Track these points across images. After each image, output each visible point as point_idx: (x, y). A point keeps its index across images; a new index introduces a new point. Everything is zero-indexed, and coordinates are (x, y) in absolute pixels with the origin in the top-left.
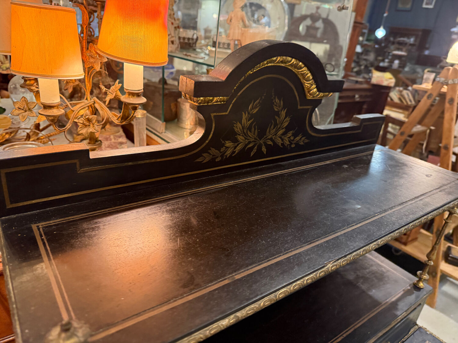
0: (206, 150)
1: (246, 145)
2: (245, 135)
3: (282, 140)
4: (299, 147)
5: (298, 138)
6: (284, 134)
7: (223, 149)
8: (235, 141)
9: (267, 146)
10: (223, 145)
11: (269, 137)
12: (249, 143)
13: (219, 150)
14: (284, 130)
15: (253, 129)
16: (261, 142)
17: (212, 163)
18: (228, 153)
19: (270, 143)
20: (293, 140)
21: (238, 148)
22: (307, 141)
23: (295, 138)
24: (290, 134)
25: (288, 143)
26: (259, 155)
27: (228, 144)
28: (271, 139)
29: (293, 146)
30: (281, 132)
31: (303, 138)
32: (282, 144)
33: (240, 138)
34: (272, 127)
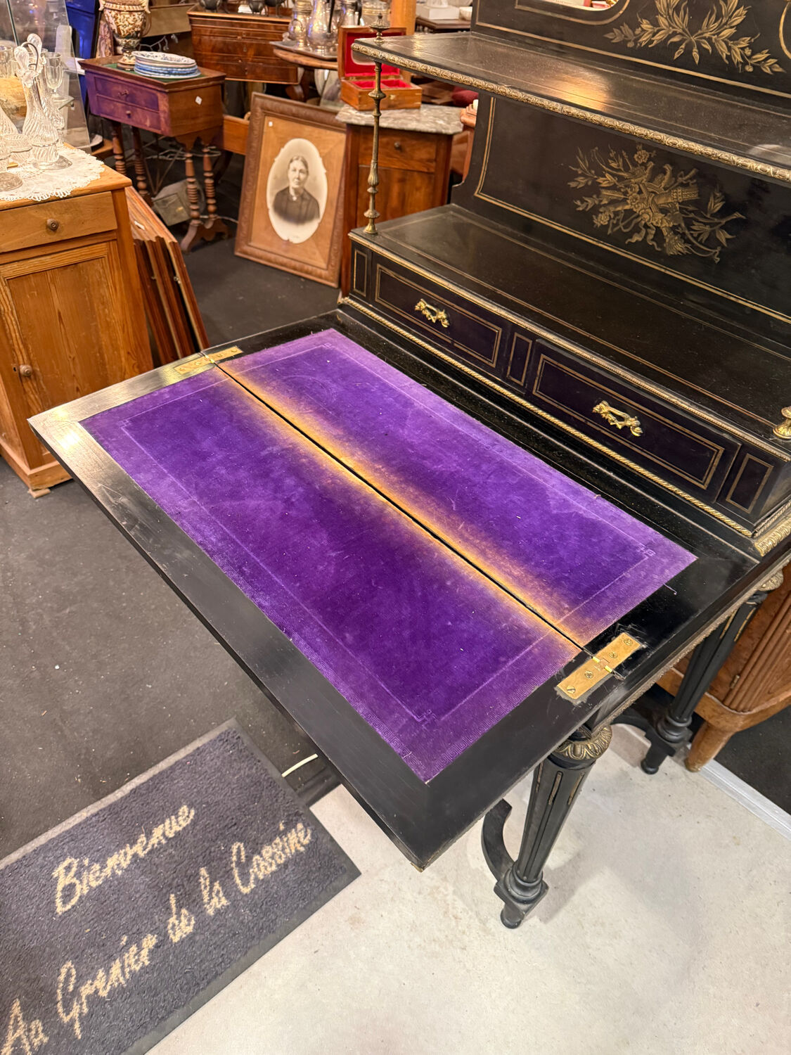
0: (617, 24)
1: (670, 37)
2: (670, 18)
3: (729, 49)
4: (758, 76)
5: (760, 57)
6: (734, 38)
7: (638, 31)
8: (655, 23)
9: (702, 51)
10: (639, 25)
11: (707, 35)
12: (675, 34)
13: (634, 31)
14: (733, 30)
15: (682, 13)
16: (693, 39)
17: (621, 47)
18: (644, 39)
19: (707, 47)
20: (749, 57)
21: (658, 37)
22: (778, 69)
23: (753, 54)
24: (744, 42)
25: (740, 59)
26: (686, 61)
27: (646, 25)
28: (709, 40)
29: (749, 69)
30: (727, 32)
31: (772, 61)
32: (728, 57)
33: (663, 21)
34: (714, 17)
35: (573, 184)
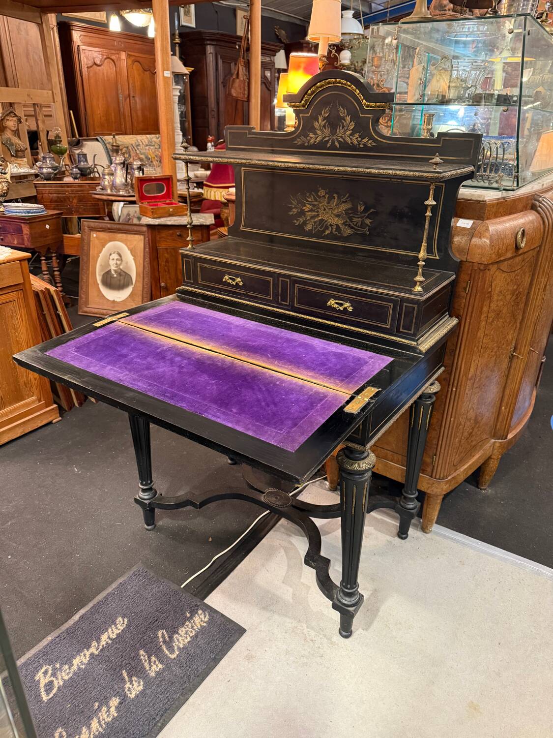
0: (298, 136)
1: (324, 138)
2: (322, 131)
3: (351, 139)
4: (366, 148)
5: (365, 140)
6: (352, 134)
7: (308, 138)
8: (316, 134)
9: (339, 142)
10: (308, 135)
11: (340, 135)
12: (325, 137)
13: (306, 138)
14: (351, 131)
15: (327, 128)
16: (334, 138)
17: (302, 146)
18: (312, 141)
19: (341, 140)
20: (361, 141)
21: (318, 139)
22: (374, 144)
23: (362, 139)
24: (357, 135)
25: (356, 143)
26: (333, 147)
27: (311, 135)
28: (341, 137)
29: (362, 146)
30: (348, 133)
31: (370, 141)
32: (352, 143)
33: (319, 132)
34: (341, 128)
35: (291, 213)
